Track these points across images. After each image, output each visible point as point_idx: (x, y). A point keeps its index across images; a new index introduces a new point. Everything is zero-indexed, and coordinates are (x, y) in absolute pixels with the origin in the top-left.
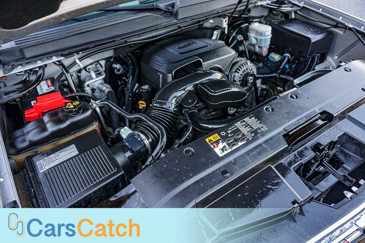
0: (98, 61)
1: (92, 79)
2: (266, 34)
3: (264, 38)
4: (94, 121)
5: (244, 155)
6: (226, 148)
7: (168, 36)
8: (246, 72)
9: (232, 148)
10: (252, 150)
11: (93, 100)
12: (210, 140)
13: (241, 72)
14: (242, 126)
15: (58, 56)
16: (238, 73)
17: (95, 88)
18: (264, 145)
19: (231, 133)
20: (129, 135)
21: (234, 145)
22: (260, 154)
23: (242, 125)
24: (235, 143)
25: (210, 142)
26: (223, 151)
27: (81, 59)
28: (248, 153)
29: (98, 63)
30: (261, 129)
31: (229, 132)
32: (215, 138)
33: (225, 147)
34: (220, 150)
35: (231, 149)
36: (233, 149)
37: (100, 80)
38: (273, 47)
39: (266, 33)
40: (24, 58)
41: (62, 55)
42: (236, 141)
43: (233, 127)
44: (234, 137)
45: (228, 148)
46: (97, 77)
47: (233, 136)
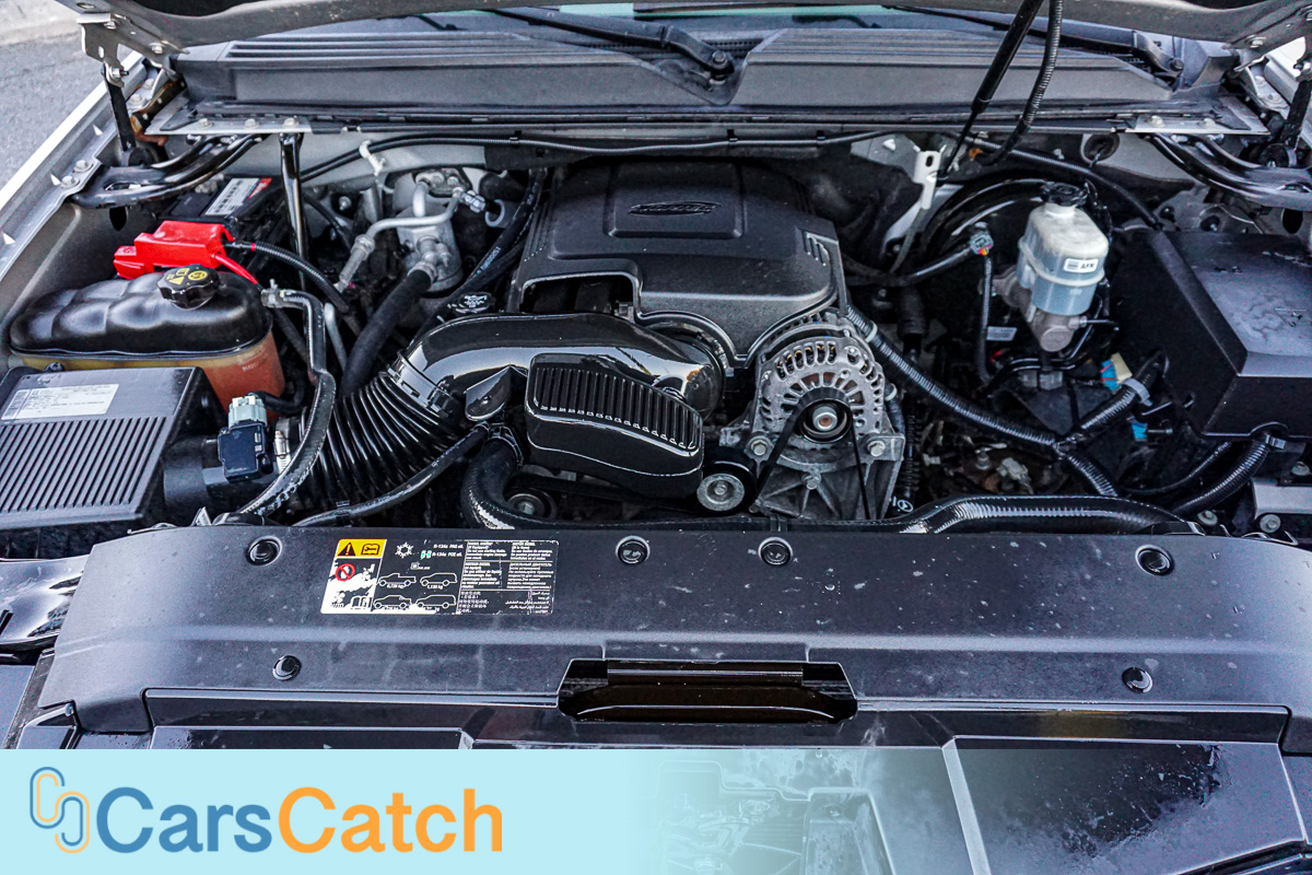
0: (459, 167)
1: (412, 215)
2: (1066, 268)
3: (1054, 279)
4: (237, 344)
5: (391, 650)
6: (361, 597)
7: (687, 155)
8: (822, 384)
9: (378, 606)
10: (426, 649)
11: (276, 283)
12: (351, 548)
13: (796, 377)
14: (484, 558)
15: (304, 119)
16: (782, 375)
17: (410, 246)
18: (479, 657)
19: (424, 562)
20: (241, 422)
21: (394, 602)
22: (437, 675)
23: (488, 555)
24: (402, 598)
25: (343, 553)
26: (346, 602)
27: (375, 148)
28: (406, 650)
29: (456, 172)
30: (527, 602)
31: (424, 555)
32: (369, 552)
33: (363, 592)
34: (342, 592)
35: (373, 609)
36: (376, 612)
37: (433, 228)
38: (1117, 329)
39: (1068, 261)
40: (231, 99)
41: (315, 120)
42: (414, 593)
43: (452, 546)
44: (418, 581)
45: (367, 600)
46: (428, 214)
47: (419, 574)
